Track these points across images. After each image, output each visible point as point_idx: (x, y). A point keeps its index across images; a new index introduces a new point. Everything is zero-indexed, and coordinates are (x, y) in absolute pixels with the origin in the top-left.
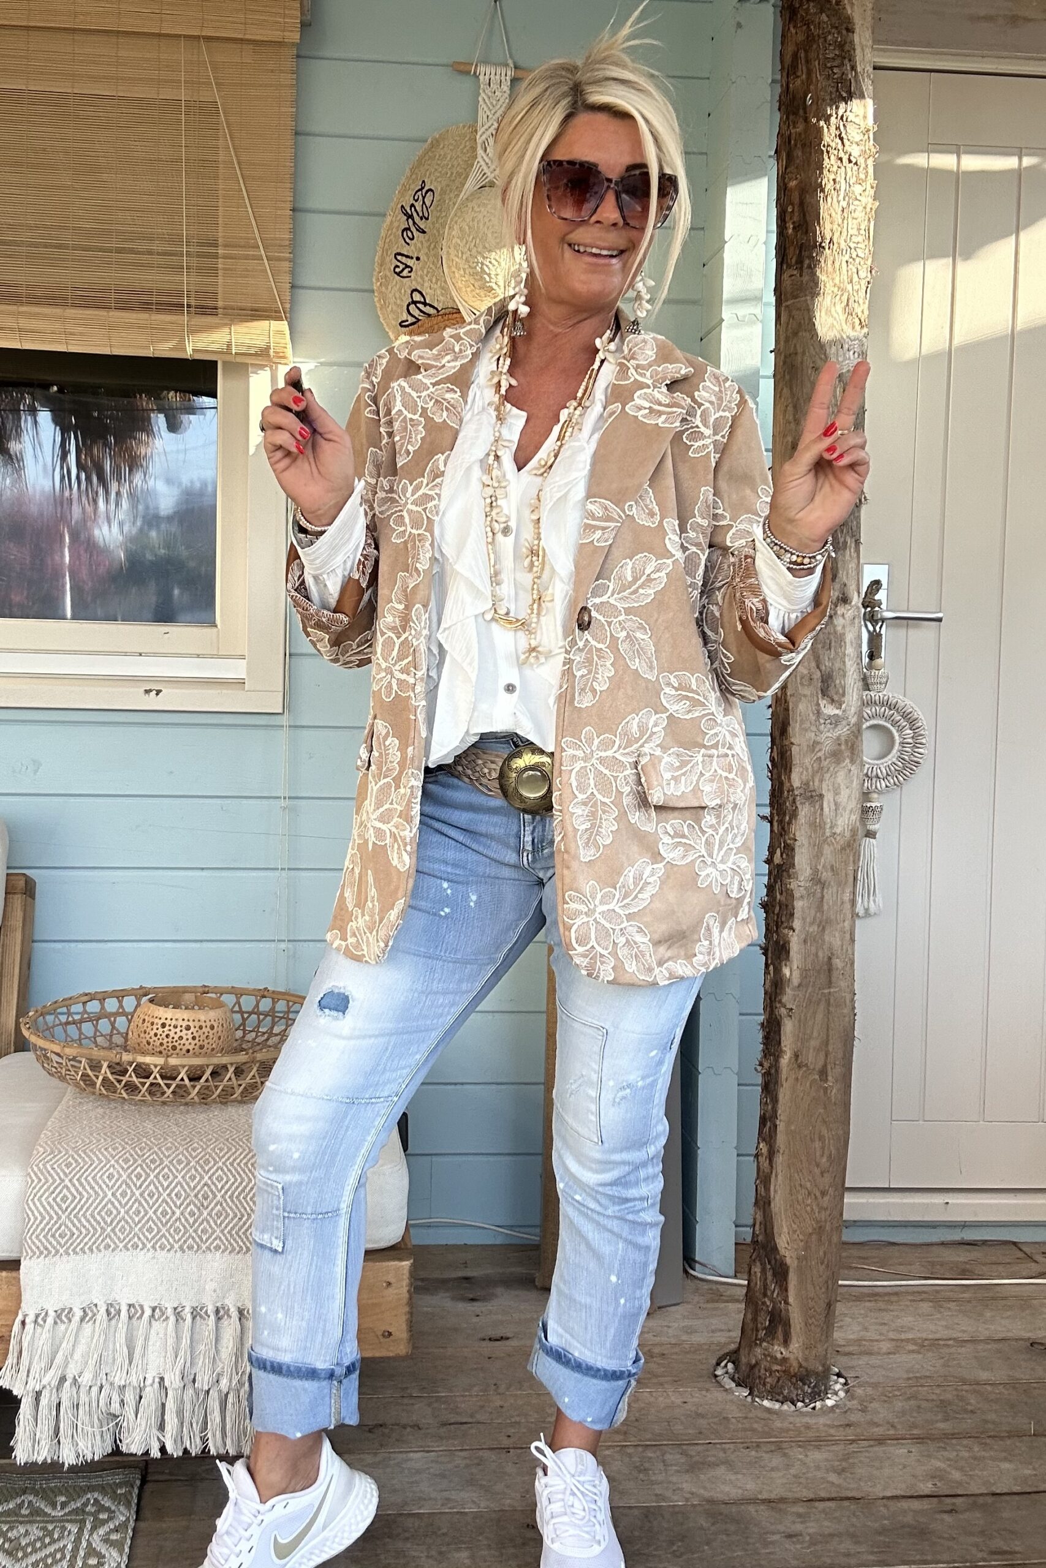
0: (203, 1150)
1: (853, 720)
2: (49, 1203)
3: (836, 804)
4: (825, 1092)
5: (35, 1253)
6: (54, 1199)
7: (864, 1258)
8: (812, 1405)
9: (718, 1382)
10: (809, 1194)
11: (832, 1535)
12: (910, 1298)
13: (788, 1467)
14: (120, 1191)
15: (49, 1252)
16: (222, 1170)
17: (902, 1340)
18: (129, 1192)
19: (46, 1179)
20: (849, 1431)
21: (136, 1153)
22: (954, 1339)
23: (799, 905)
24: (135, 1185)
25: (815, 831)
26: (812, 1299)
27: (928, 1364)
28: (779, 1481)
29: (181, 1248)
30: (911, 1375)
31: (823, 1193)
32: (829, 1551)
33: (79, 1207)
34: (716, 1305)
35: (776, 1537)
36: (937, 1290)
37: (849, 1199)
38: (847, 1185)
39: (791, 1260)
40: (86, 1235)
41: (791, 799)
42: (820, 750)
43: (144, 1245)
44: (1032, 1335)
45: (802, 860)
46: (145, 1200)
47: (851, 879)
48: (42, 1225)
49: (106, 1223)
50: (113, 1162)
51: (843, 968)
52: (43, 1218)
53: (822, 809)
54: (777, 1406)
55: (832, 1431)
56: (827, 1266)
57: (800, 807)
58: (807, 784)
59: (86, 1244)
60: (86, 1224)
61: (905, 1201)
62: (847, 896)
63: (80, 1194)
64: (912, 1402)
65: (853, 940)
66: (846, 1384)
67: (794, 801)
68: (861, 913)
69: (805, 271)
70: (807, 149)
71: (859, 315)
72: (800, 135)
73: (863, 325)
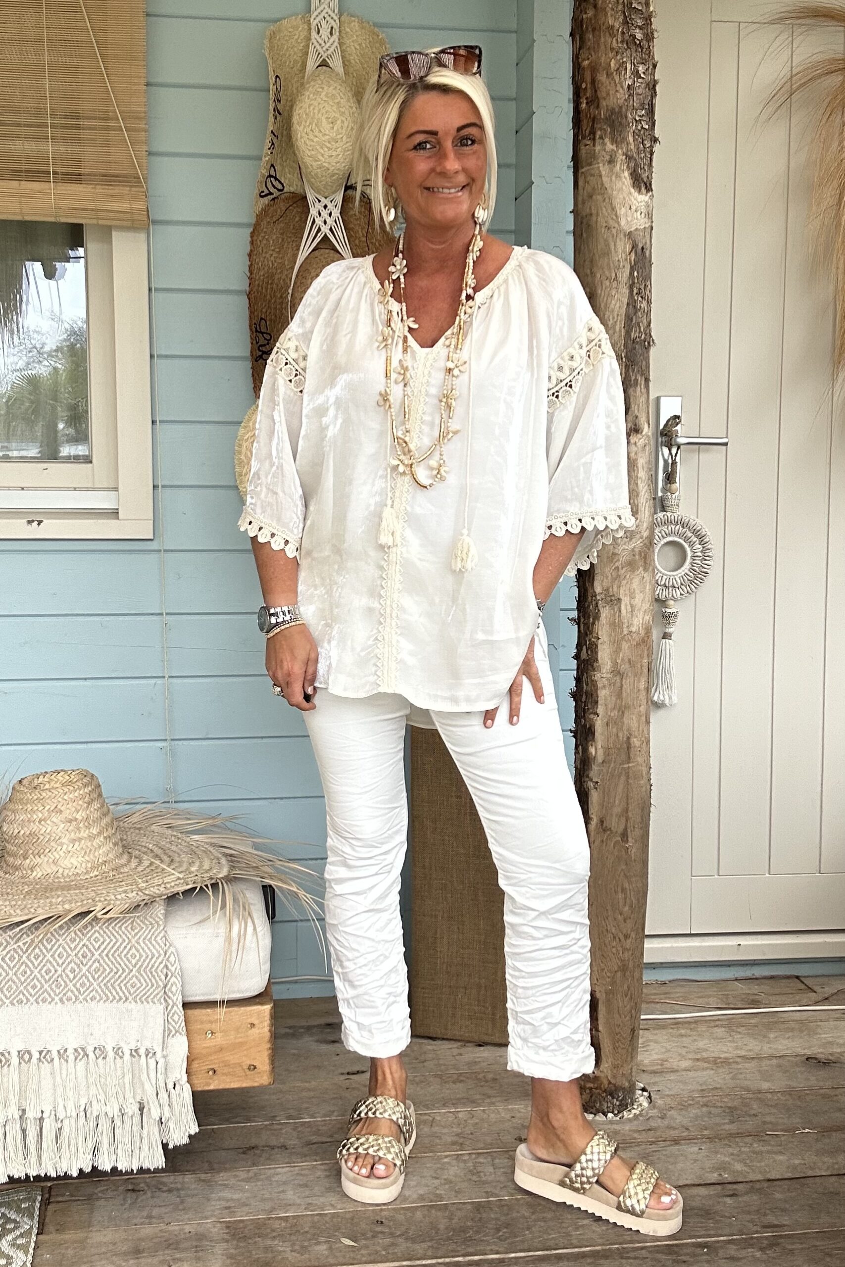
1: (646, 534)
3: (632, 606)
4: (627, 852)
8: (620, 1115)
10: (614, 939)
12: (707, 1025)
17: (698, 1060)
20: (652, 1134)
22: (742, 1056)
23: (603, 693)
25: (614, 630)
26: (618, 1028)
27: (719, 1078)
30: (704, 1087)
31: (626, 937)
36: (730, 1019)
37: (648, 944)
38: (647, 933)
39: (599, 995)
41: (594, 603)
42: (618, 560)
44: (808, 1052)
45: (604, 655)
47: (646, 671)
51: (640, 747)
53: (620, 611)
55: (636, 1135)
56: (631, 1000)
57: (601, 610)
58: (607, 590)
61: (704, 944)
62: (642, 685)
64: (704, 1109)
65: (648, 722)
66: (649, 1097)
67: (597, 603)
69: (597, 141)
70: (597, 33)
71: (645, 180)
72: (591, 19)
73: (649, 188)
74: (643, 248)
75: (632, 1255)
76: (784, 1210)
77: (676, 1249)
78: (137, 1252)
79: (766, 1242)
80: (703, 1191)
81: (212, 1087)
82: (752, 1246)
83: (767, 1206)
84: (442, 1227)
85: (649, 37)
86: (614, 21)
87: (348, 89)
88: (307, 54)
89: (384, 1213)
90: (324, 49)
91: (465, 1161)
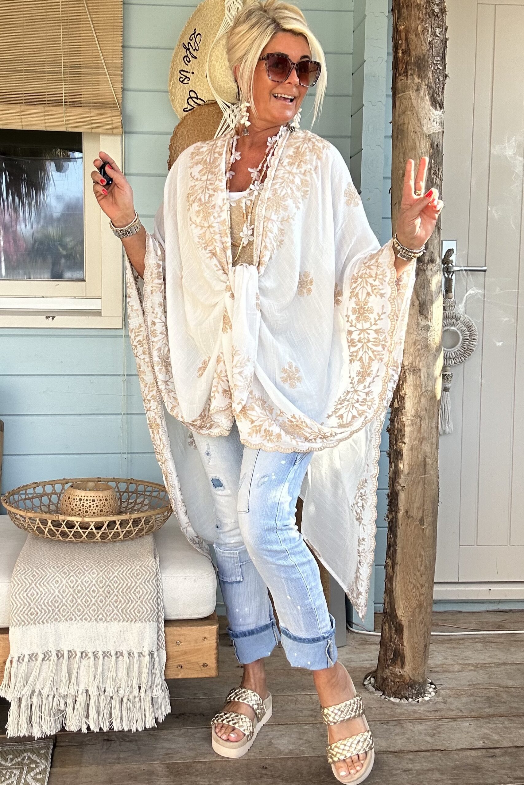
0: (106, 566)
2: (24, 597)
3: (428, 374)
4: (422, 531)
5: (17, 624)
6: (27, 595)
7: (445, 620)
8: (417, 700)
9: (366, 688)
10: (414, 586)
11: (428, 770)
12: (471, 641)
13: (404, 734)
14: (62, 590)
15: (25, 623)
16: (117, 577)
17: (466, 664)
18: (67, 590)
19: (21, 583)
20: (438, 713)
21: (70, 569)
22: (494, 663)
23: (407, 430)
24: (70, 586)
25: (416, 389)
26: (416, 643)
27: (480, 677)
28: (400, 742)
29: (96, 620)
30: (471, 683)
31: (422, 586)
32: (427, 779)
33: (40, 598)
34: (365, 646)
35: (398, 772)
36: (484, 637)
37: (436, 588)
39: (404, 622)
40: (45, 614)
42: (419, 344)
43: (76, 619)
45: (409, 404)
46: (76, 594)
47: (436, 415)
48: (21, 609)
49: (55, 607)
50: (57, 574)
51: (432, 464)
52: (21, 605)
54: (398, 701)
55: (428, 714)
56: (425, 625)
58: (412, 363)
59: (45, 618)
60: (45, 608)
61: (467, 589)
62: (434, 425)
63: (41, 592)
64: (471, 698)
65: (437, 448)
66: (435, 688)
67: (405, 373)
68: (441, 433)
71: (439, 102)
73: (442, 107)
74: (437, 145)
81: (180, 677)
84: (305, 772)
89: (268, 761)
91: (318, 728)
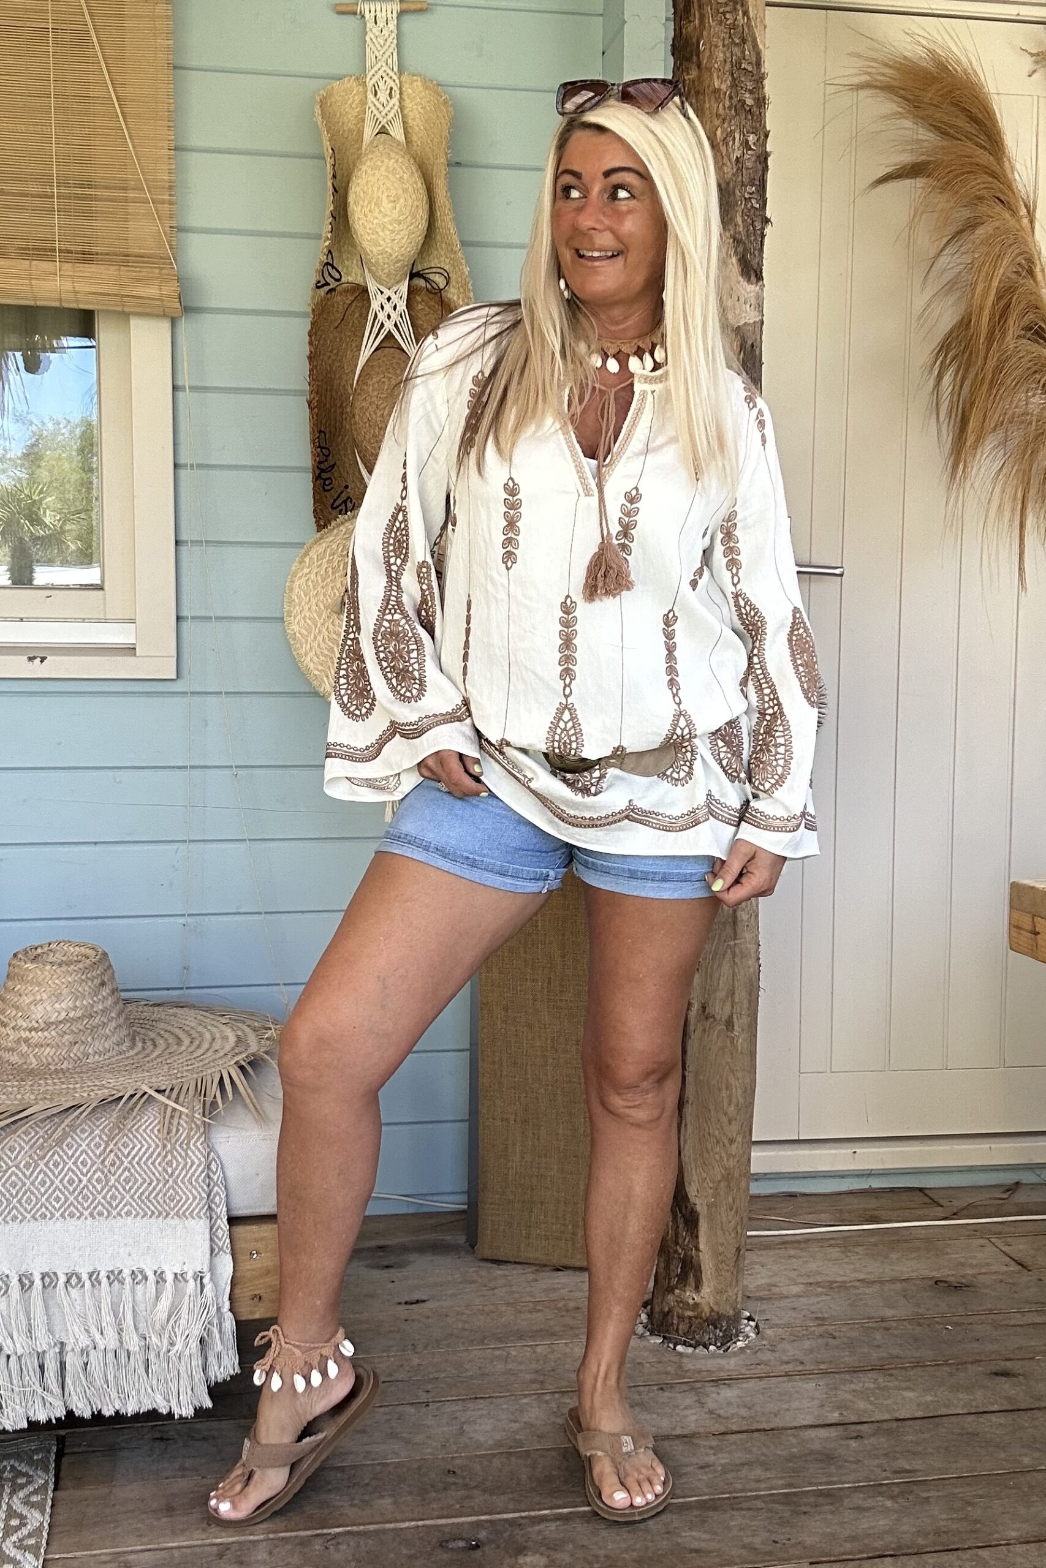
4: (732, 1042)
7: (774, 1209)
8: (724, 1348)
10: (717, 1142)
11: (742, 1464)
12: (821, 1245)
13: (701, 1404)
17: (812, 1284)
20: (760, 1368)
22: (861, 1280)
26: (722, 1245)
27: (836, 1304)
28: (693, 1418)
30: (819, 1315)
31: (732, 1141)
35: (690, 1469)
37: (756, 1152)
38: (754, 1139)
39: (701, 1206)
44: (936, 1274)
51: (748, 920)
54: (690, 1350)
55: (744, 1370)
56: (736, 1212)
61: (814, 1152)
64: (820, 1341)
66: (756, 1327)
70: (702, 97)
71: (755, 267)
72: (693, 81)
73: (759, 277)
74: (752, 346)
75: (745, 1505)
76: (914, 1454)
77: (795, 1499)
78: (169, 1510)
79: (896, 1490)
80: (823, 1433)
81: (257, 1316)
82: (880, 1494)
83: (897, 1449)
84: (524, 1476)
85: (761, 102)
86: (721, 83)
87: (412, 161)
88: (363, 120)
89: (457, 1462)
90: (383, 114)
91: (547, 1402)
